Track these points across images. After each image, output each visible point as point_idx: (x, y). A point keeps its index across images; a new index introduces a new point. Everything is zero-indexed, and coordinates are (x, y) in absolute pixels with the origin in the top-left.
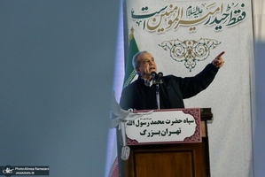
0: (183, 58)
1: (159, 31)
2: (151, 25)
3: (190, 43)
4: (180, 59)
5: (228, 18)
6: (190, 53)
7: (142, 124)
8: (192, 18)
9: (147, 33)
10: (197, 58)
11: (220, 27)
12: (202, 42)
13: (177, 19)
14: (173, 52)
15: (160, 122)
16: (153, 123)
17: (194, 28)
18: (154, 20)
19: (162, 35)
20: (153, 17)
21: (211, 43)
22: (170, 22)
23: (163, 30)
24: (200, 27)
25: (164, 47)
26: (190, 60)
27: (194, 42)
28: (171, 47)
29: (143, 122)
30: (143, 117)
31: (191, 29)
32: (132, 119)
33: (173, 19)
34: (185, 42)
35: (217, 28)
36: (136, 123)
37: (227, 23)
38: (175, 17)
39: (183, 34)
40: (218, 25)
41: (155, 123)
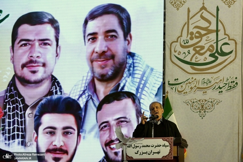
0: (198, 110)
1: (184, 93)
2: (179, 90)
3: (203, 101)
4: (196, 111)
5: (227, 86)
6: (202, 107)
7: (136, 147)
8: (205, 86)
9: (177, 94)
10: (207, 110)
11: (222, 92)
12: (210, 100)
13: (195, 86)
14: (192, 106)
15: (147, 146)
16: (143, 146)
17: (206, 92)
18: (182, 87)
19: (186, 96)
20: (181, 85)
21: (216, 101)
22: (191, 88)
23: (186, 93)
24: (209, 92)
25: (187, 103)
26: (202, 112)
27: (206, 100)
28: (191, 103)
29: (137, 145)
30: (137, 142)
31: (204, 93)
32: (130, 143)
33: (193, 86)
34: (200, 101)
35: (220, 92)
36: (133, 146)
37: (226, 89)
38: (194, 85)
39: (199, 95)
40: (221, 90)
41: (144, 146)
